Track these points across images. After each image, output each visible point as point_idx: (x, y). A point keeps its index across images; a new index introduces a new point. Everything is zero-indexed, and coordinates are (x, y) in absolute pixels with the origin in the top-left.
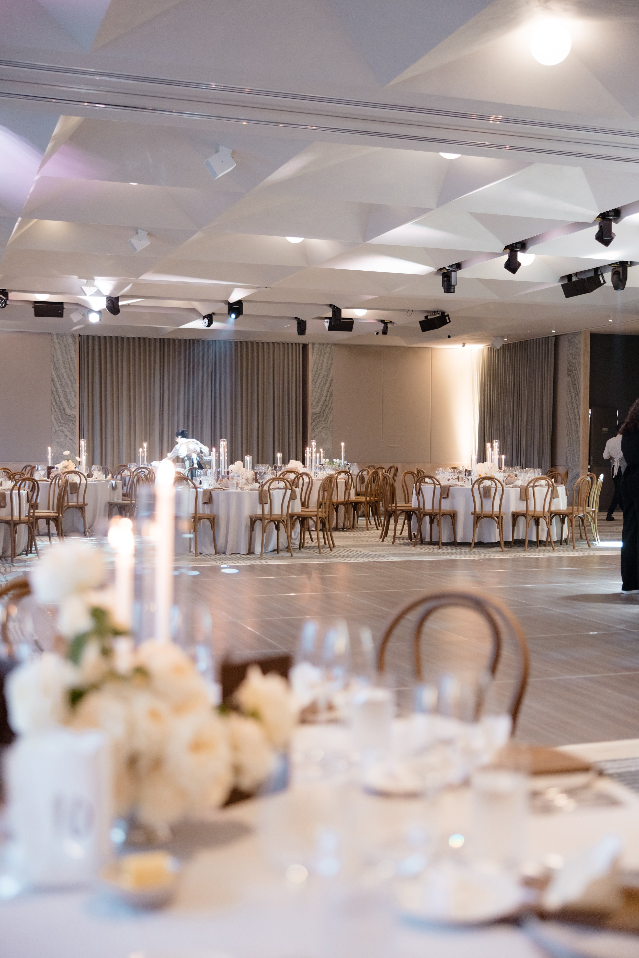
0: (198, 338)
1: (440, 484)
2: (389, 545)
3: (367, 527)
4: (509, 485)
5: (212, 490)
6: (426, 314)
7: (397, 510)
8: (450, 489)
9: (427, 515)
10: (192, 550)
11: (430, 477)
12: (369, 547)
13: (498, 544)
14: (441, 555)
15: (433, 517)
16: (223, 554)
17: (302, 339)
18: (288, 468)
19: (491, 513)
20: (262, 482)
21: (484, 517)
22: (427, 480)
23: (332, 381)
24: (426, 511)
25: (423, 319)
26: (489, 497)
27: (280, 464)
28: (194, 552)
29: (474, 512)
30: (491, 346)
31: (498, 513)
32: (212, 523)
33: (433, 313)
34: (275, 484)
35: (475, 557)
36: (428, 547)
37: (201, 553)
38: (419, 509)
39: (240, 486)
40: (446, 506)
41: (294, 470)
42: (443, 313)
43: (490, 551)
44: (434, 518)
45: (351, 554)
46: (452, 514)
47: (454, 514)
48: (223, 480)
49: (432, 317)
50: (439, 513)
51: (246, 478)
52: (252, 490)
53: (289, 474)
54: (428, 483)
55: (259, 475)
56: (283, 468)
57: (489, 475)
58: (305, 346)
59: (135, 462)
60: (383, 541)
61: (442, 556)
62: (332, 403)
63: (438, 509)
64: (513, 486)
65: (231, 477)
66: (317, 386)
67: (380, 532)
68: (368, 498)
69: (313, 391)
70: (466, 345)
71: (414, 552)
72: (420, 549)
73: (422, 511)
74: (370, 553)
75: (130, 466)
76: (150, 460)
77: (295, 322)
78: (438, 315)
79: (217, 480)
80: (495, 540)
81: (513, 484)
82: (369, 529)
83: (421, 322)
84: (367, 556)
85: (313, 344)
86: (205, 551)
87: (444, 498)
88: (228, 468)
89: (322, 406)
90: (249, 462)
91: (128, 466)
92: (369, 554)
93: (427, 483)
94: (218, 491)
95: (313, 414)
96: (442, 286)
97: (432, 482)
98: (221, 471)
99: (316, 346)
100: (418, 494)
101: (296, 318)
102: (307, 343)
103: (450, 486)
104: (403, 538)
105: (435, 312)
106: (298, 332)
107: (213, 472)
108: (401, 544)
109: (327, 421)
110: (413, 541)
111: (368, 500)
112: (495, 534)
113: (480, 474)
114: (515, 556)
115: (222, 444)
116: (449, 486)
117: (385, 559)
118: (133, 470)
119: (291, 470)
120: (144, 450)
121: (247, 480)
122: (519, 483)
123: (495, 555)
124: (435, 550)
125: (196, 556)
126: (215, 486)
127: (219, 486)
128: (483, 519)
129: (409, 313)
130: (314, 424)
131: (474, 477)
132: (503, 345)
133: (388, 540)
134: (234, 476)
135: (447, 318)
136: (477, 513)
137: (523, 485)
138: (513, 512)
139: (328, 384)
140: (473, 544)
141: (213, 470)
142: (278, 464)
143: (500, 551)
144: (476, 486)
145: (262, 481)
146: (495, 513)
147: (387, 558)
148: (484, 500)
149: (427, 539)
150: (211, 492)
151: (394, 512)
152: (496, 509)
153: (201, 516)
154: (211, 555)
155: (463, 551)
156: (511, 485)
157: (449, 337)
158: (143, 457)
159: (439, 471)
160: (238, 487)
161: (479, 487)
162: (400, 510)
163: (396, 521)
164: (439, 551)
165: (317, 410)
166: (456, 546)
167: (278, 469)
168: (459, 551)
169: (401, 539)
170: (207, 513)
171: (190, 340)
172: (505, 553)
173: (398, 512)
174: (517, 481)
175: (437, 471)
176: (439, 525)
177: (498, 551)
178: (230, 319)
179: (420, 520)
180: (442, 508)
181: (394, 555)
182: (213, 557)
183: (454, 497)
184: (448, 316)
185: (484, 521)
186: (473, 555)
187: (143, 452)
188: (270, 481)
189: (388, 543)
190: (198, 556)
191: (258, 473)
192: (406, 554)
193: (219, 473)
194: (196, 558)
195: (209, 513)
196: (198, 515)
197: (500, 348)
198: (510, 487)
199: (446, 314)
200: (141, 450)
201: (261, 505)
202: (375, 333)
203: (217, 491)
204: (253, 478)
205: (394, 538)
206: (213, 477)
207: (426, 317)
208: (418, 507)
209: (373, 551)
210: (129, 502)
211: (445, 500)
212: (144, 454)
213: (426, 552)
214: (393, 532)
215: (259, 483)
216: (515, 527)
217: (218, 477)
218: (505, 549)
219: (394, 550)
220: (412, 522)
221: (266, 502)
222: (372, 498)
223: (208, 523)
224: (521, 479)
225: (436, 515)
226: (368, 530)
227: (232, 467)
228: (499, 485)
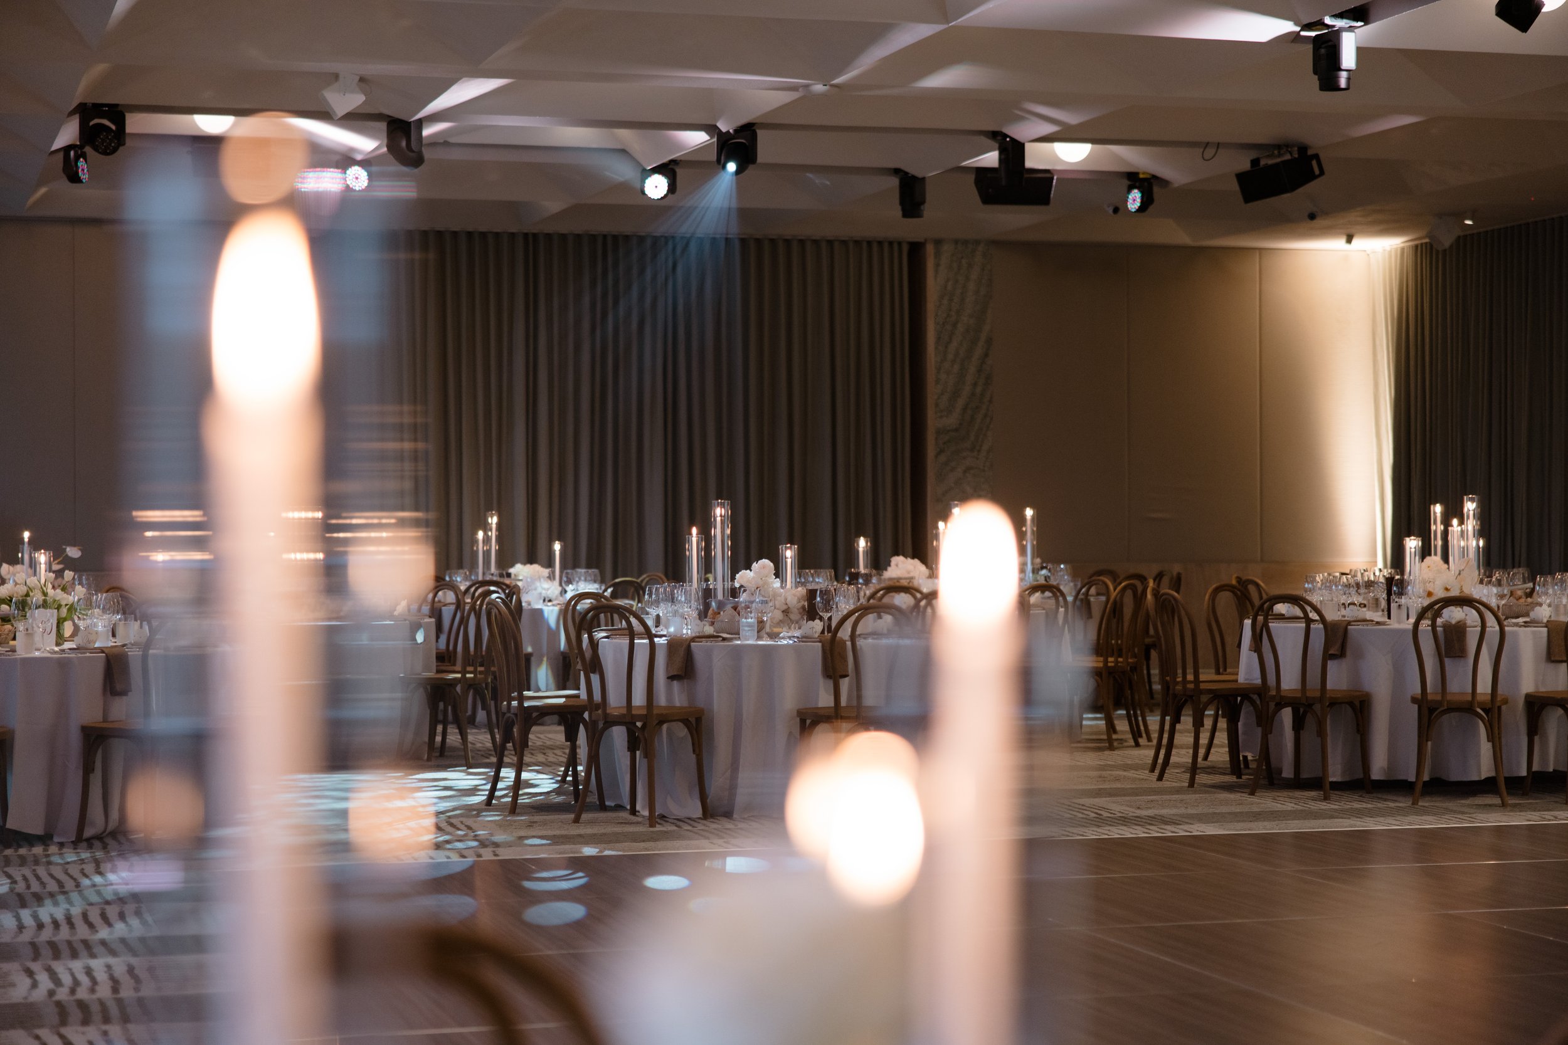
0: (627, 229)
1: (1323, 619)
2: (1178, 791)
3: (1110, 741)
4: (1514, 621)
5: (693, 639)
6: (1254, 155)
7: (1202, 692)
8: (1349, 632)
9: (1286, 705)
10: (638, 808)
11: (1295, 600)
12: (1124, 795)
13: (1487, 786)
14: (1332, 817)
15: (1302, 710)
16: (725, 819)
17: (910, 230)
18: (891, 579)
19: (1470, 698)
20: (830, 619)
21: (1450, 710)
22: (1281, 608)
23: (989, 341)
24: (1282, 694)
25: (1245, 166)
26: (1461, 653)
27: (866, 567)
28: (646, 813)
29: (1420, 697)
30: (1427, 240)
31: (1489, 697)
32: (694, 732)
33: (1276, 152)
34: (869, 623)
35: (1429, 823)
36: (1291, 794)
37: (664, 817)
38: (1261, 690)
39: (768, 629)
40: (1338, 678)
41: (904, 583)
42: (1303, 149)
43: (1470, 806)
44: (1305, 712)
45: (1080, 815)
46: (1357, 704)
47: (1360, 702)
48: (722, 613)
49: (1270, 162)
50: (1321, 699)
51: (785, 607)
52: (805, 638)
53: (893, 597)
54: (1284, 615)
55: (822, 598)
56: (874, 580)
57: (1455, 593)
58: (916, 250)
59: (460, 566)
60: (1160, 778)
61: (1336, 820)
62: (990, 401)
63: (1319, 687)
64: (1525, 622)
65: (743, 605)
66: (950, 356)
67: (1146, 754)
68: (1110, 659)
69: (938, 369)
70: (1355, 241)
71: (1255, 809)
72: (1267, 801)
73: (1273, 693)
74: (1131, 812)
75: (450, 577)
76: (505, 561)
77: (894, 182)
78: (1288, 157)
79: (703, 614)
80: (1480, 773)
81: (1527, 615)
82: (1115, 744)
83: (1241, 177)
84: (1125, 821)
85: (938, 242)
86: (675, 810)
87: (1333, 657)
88: (733, 579)
89: (965, 409)
90: (789, 561)
91: (447, 579)
92: (1131, 814)
93: (1281, 617)
94: (709, 644)
95: (939, 432)
96: (1315, 72)
97: (1298, 612)
98: (715, 589)
99: (947, 248)
100: (1257, 647)
101: (897, 171)
102: (922, 240)
103: (1349, 623)
104: (1212, 770)
105: (1278, 147)
106: (903, 210)
107: (694, 592)
108: (1214, 786)
109: (979, 451)
110: (1244, 777)
111: (1110, 664)
112: (1478, 755)
113: (1431, 590)
114: (1544, 819)
115: (718, 514)
116: (1344, 624)
117: (1181, 831)
118: (463, 588)
119: (897, 584)
120: (490, 534)
121: (786, 612)
122: (1544, 612)
123: (1485, 816)
124: (1312, 803)
125: (651, 826)
126: (696, 629)
127: (709, 630)
128: (1446, 717)
129: (1210, 152)
130: (943, 458)
131: (1414, 600)
132: (1459, 237)
133: (1176, 778)
134: (752, 602)
135: (1314, 163)
136: (1430, 697)
137: (1552, 619)
138: (1528, 696)
139: (979, 351)
140: (1419, 786)
141: (691, 586)
142: (858, 567)
143: (1496, 806)
144: (1425, 624)
145: (829, 615)
146: (1479, 698)
147: (1186, 827)
148: (1447, 661)
149: (1288, 773)
150: (689, 646)
151: (1191, 697)
152: (1484, 686)
153: (664, 712)
154: (692, 822)
155: (1392, 805)
156: (1521, 620)
157: (1312, 217)
158: (487, 554)
159: (1312, 583)
160: (763, 633)
161: (1434, 625)
162: (1210, 691)
163: (1198, 724)
164: (1324, 806)
165: (952, 421)
166: (1368, 792)
167: (861, 581)
168: (1379, 805)
169: (1209, 773)
170: (678, 704)
171: (605, 237)
172: (1511, 811)
173: (1204, 698)
174: (1537, 608)
175: (1308, 583)
176: (1321, 733)
177: (1490, 805)
178: (722, 173)
179: (1266, 721)
180: (1329, 686)
181: (1201, 818)
182: (700, 827)
183: (1359, 655)
184: (1316, 157)
185: (1448, 721)
186: (1424, 818)
187: (487, 540)
188: (853, 618)
189: (1175, 784)
190: (657, 826)
191: (818, 592)
192: (1236, 817)
193: (708, 594)
194: (652, 829)
195: (685, 704)
196: (655, 712)
197: (1451, 246)
198: (1517, 625)
199: (1310, 152)
200: (480, 534)
201: (830, 683)
202: (1111, 211)
203: (704, 643)
204: (803, 607)
205: (1194, 769)
206: (694, 604)
207: (1255, 162)
208: (1259, 681)
209: (1139, 808)
210: (459, 675)
211: (1336, 662)
212: (491, 546)
213: (1289, 809)
214: (1191, 751)
215: (821, 619)
216: (1536, 738)
217: (707, 606)
218: (1511, 801)
219: (1197, 803)
220: (1240, 724)
221: (844, 673)
222: (1120, 659)
223: (681, 731)
224: (1548, 601)
225: (1310, 706)
226: (1111, 748)
227: (744, 577)
228: (1491, 621)
